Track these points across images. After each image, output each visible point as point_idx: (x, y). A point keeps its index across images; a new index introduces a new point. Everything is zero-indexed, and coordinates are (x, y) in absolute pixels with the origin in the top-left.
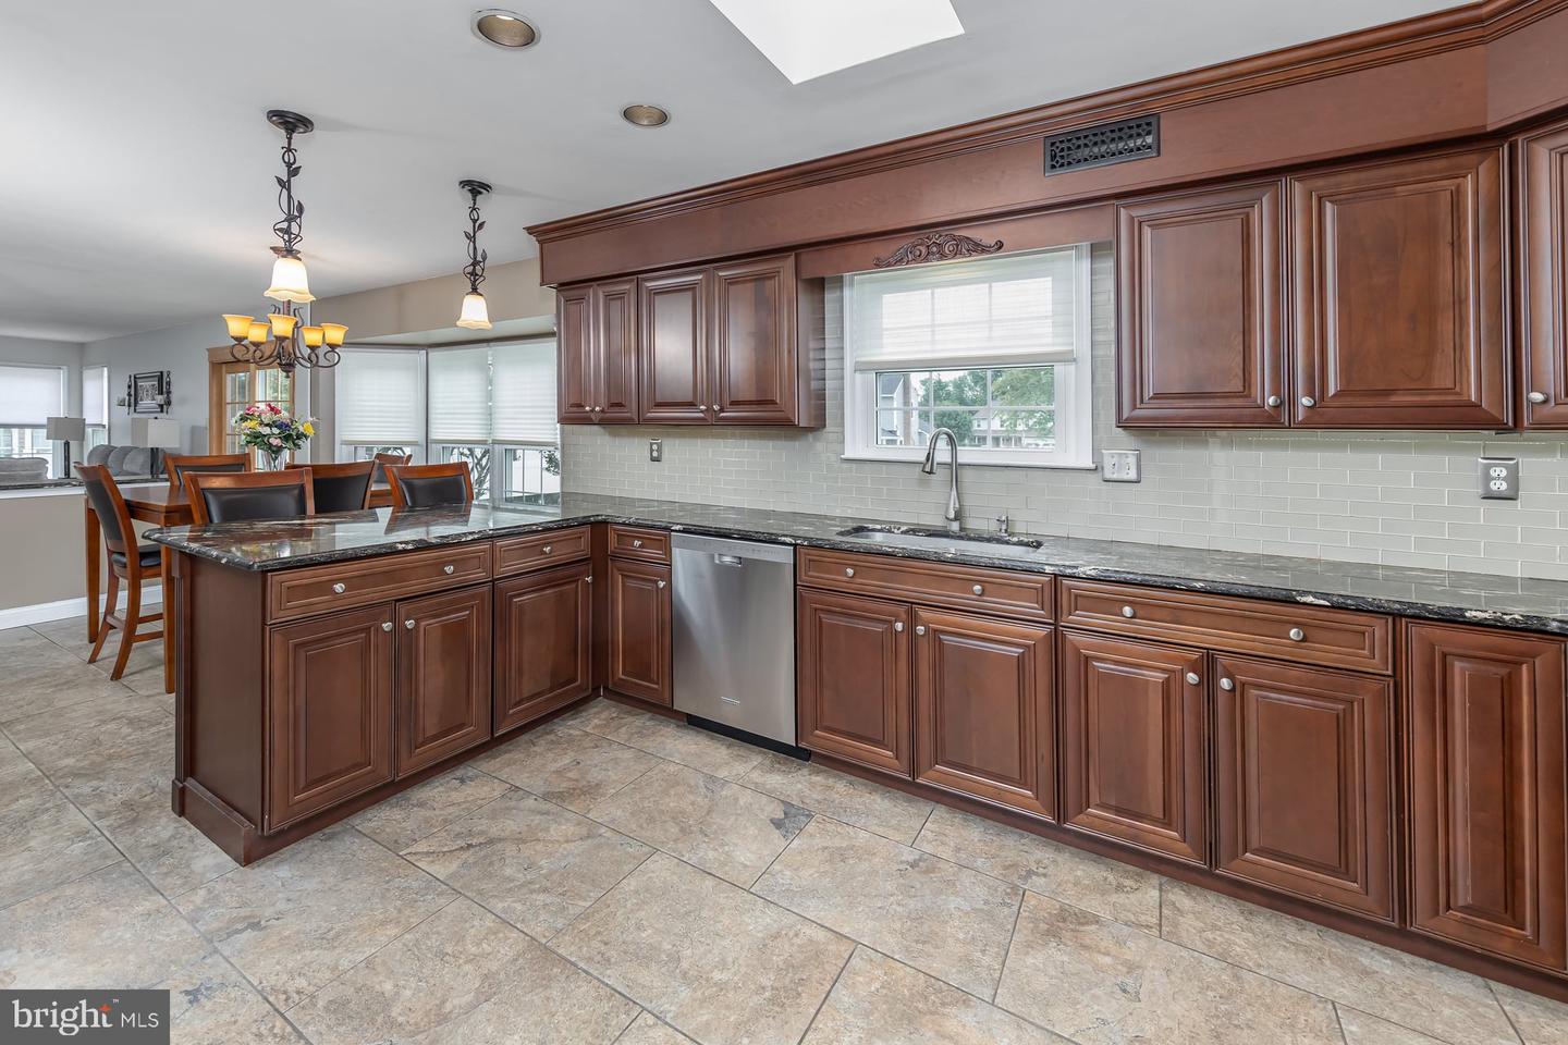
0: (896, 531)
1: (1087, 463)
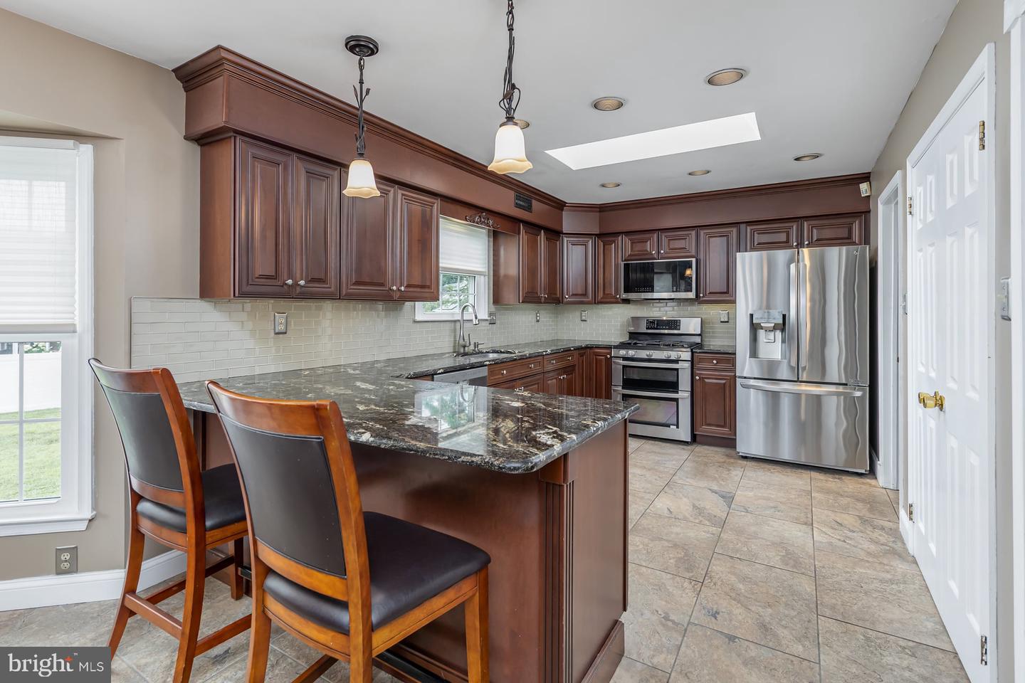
1: (487, 317)
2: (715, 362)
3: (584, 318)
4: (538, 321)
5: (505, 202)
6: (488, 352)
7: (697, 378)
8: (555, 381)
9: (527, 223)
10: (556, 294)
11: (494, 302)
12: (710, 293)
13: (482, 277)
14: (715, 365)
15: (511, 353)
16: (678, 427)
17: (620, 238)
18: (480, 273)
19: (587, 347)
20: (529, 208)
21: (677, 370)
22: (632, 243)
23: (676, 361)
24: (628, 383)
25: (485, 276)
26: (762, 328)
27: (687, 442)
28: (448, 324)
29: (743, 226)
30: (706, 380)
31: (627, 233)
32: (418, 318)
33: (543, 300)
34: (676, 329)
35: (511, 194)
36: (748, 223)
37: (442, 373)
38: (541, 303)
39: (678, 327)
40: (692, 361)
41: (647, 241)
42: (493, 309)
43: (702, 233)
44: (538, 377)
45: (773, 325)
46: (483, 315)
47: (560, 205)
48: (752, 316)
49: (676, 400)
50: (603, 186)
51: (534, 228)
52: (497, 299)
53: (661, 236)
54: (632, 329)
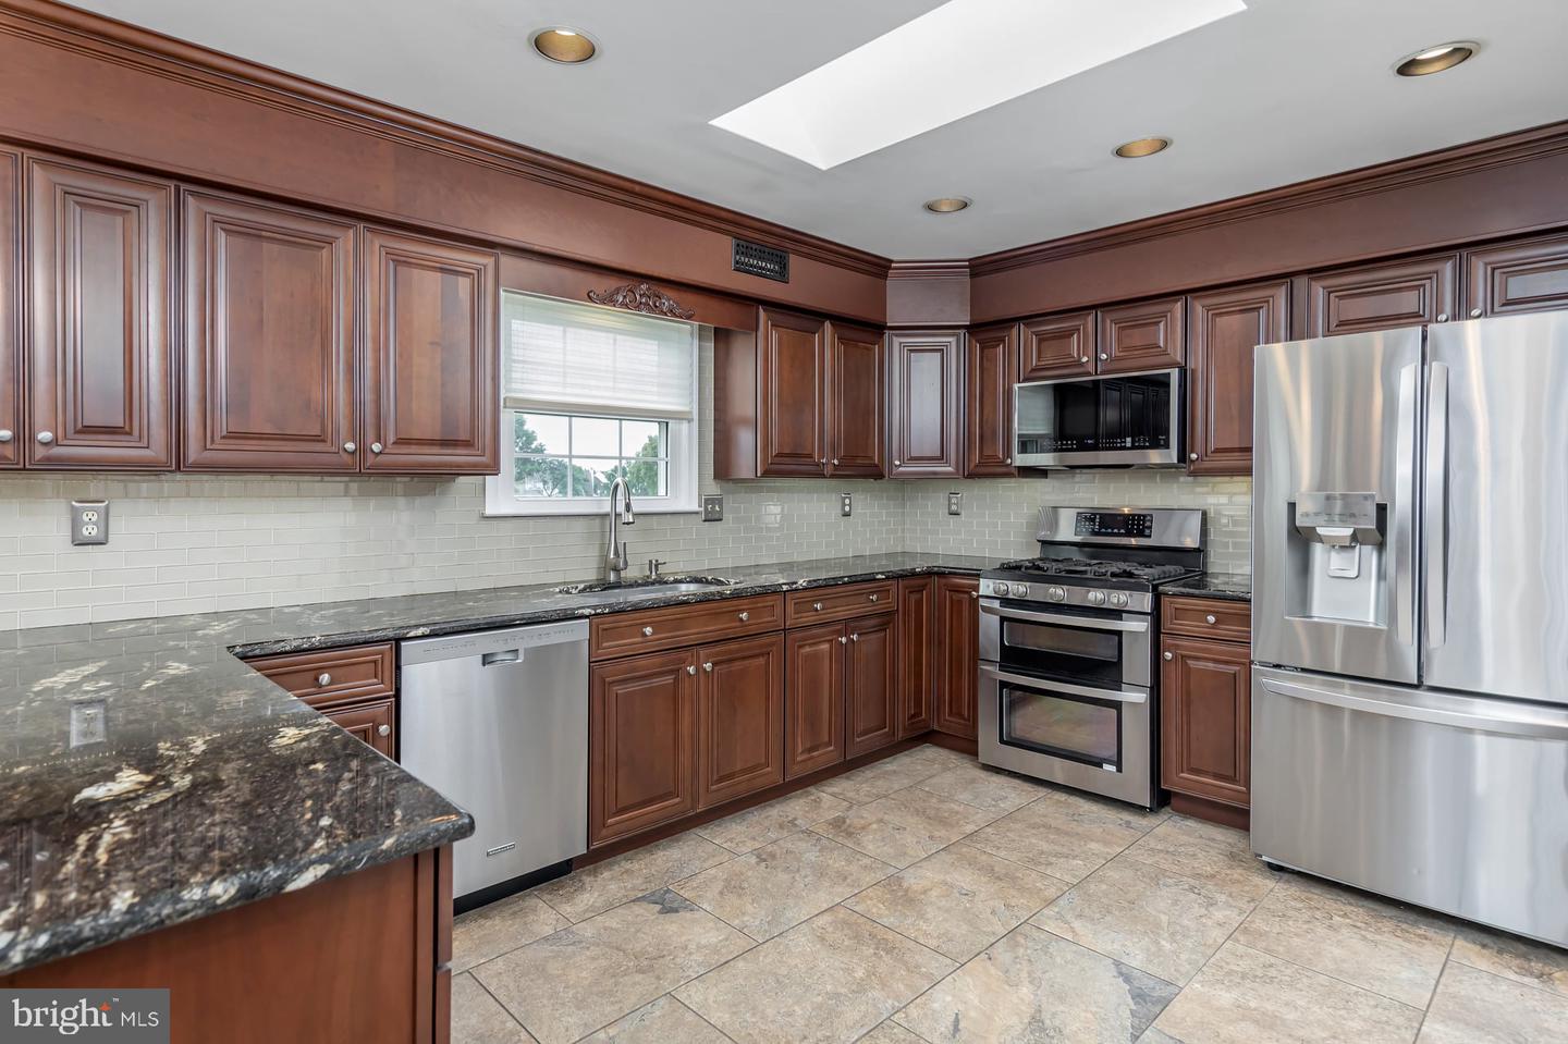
0: (573, 591)
1: (695, 507)
2: (1211, 619)
3: (954, 508)
4: (847, 515)
5: (712, 261)
6: (681, 582)
7: (1169, 655)
8: (826, 646)
9: (772, 305)
10: (872, 458)
11: (716, 477)
12: (1217, 451)
13: (685, 426)
14: (1214, 626)
15: (720, 583)
16: (1119, 770)
17: (1015, 331)
18: (679, 417)
19: (929, 574)
20: (782, 275)
21: (1119, 633)
22: (1040, 342)
23: (1117, 614)
24: (1013, 657)
25: (690, 421)
26: (1320, 539)
27: (1142, 808)
28: (582, 521)
29: (1301, 283)
30: (1191, 663)
31: (1028, 319)
32: (489, 512)
33: (828, 470)
34: (1141, 534)
35: (727, 243)
36: (1315, 273)
37: (424, 636)
38: (822, 476)
39: (1147, 532)
40: (1156, 616)
41: (1072, 335)
42: (713, 489)
43: (1198, 308)
44: (765, 640)
45: (1349, 532)
46: (688, 500)
47: (879, 267)
48: (1292, 506)
49: (1117, 705)
50: (931, 208)
51: (802, 317)
52: (723, 469)
53: (1103, 321)
54: (1045, 535)
